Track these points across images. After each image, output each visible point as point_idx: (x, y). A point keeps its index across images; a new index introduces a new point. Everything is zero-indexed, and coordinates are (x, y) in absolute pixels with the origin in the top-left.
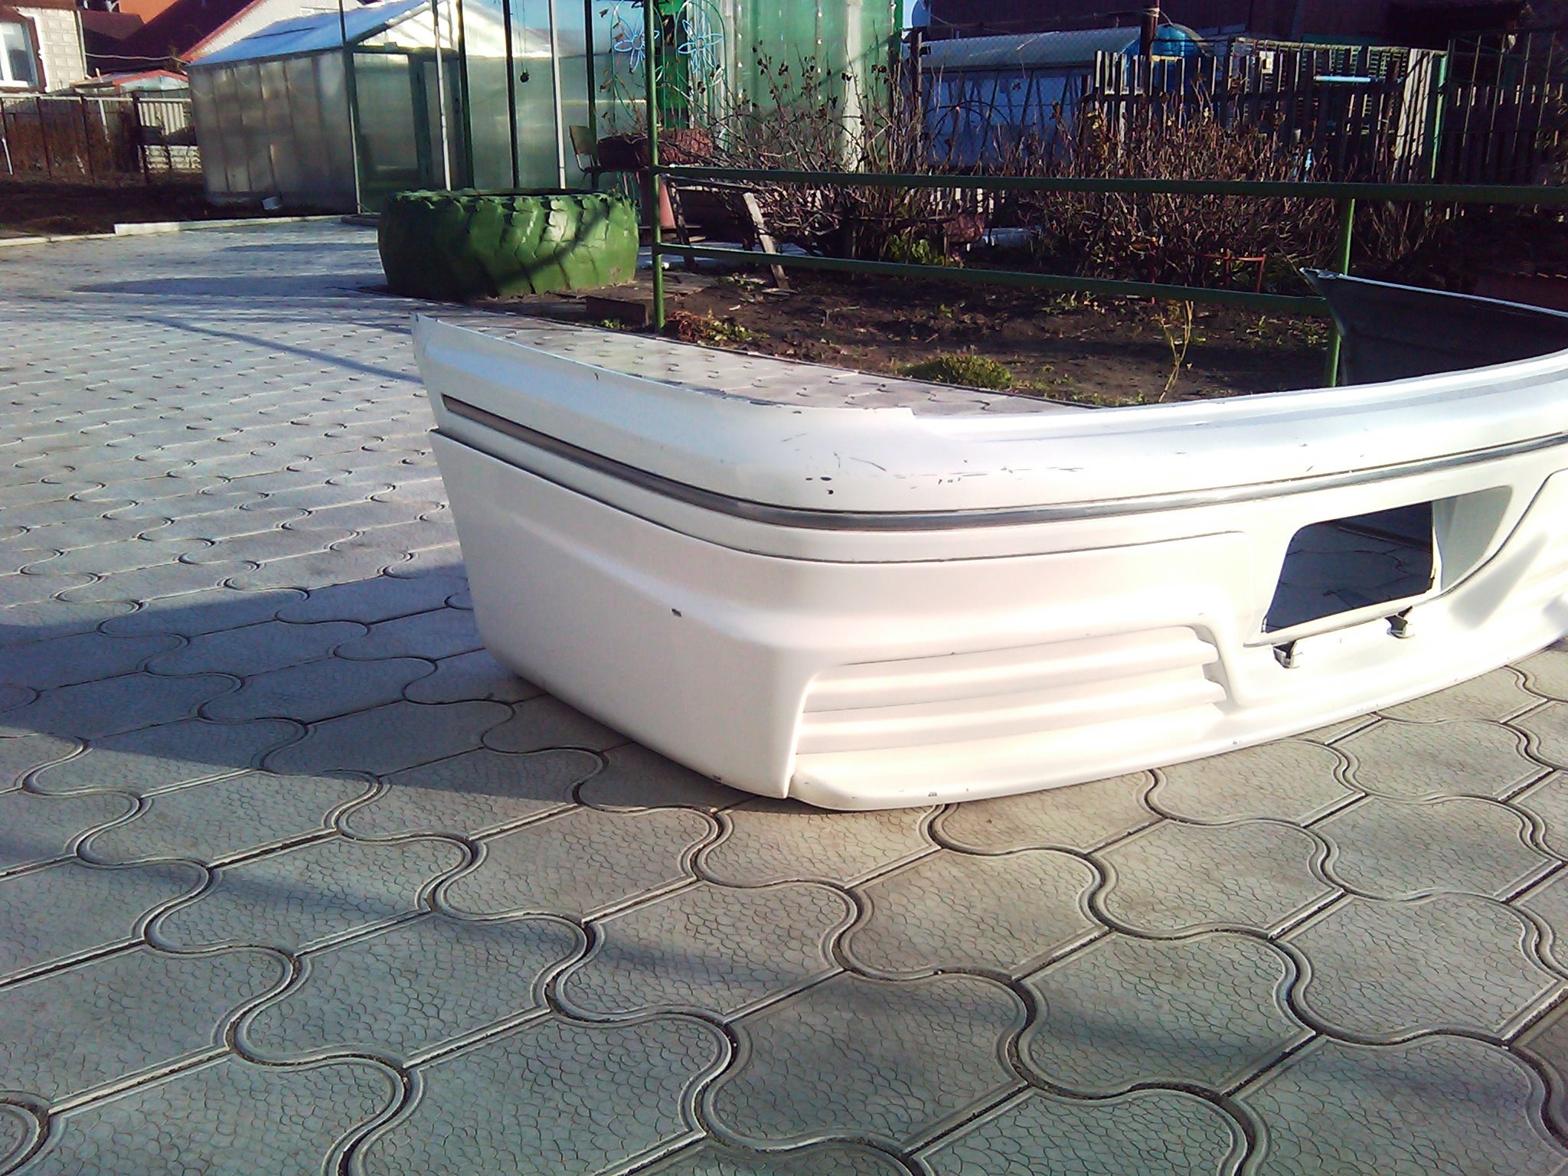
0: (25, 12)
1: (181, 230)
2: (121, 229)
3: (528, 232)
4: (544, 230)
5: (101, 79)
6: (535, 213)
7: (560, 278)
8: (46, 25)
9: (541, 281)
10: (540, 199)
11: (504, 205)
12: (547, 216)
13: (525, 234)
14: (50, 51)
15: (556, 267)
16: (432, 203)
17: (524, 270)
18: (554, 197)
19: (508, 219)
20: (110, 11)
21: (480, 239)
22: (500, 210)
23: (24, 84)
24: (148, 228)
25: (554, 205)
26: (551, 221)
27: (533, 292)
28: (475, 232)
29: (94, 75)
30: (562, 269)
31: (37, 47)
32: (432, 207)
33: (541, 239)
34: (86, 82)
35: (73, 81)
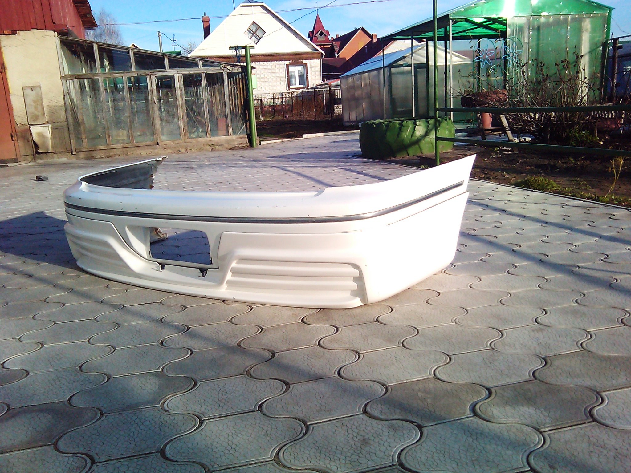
0: (305, 62)
2: (304, 136)
4: (413, 133)
5: (326, 82)
6: (411, 126)
7: (419, 150)
8: (311, 65)
9: (412, 152)
10: (413, 121)
11: (399, 124)
12: (415, 127)
13: (406, 135)
14: (311, 74)
15: (417, 146)
16: (375, 125)
17: (404, 147)
18: (418, 120)
19: (400, 129)
20: (336, 57)
21: (390, 137)
22: (398, 126)
23: (302, 86)
24: (314, 135)
25: (417, 123)
26: (416, 129)
27: (408, 155)
28: (388, 134)
29: (324, 81)
30: (420, 147)
31: (307, 73)
32: (375, 126)
33: (412, 136)
34: (321, 84)
35: (317, 84)
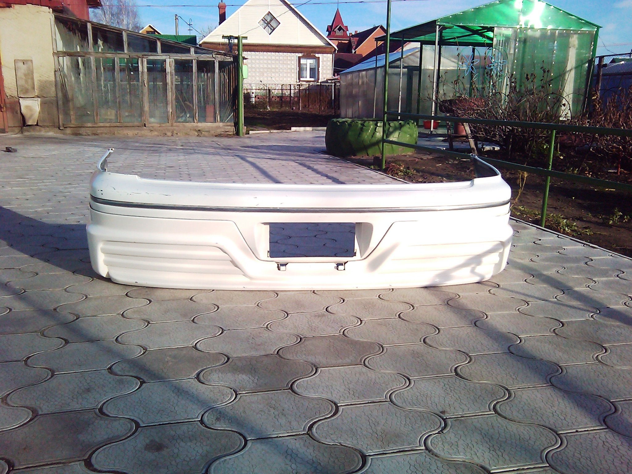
0: (317, 55)
1: (313, 130)
2: (293, 129)
3: (368, 134)
4: (374, 134)
6: (372, 127)
7: (381, 151)
8: (323, 59)
9: (373, 152)
10: (375, 122)
11: (361, 124)
12: (376, 128)
13: (366, 136)
14: (322, 69)
16: (339, 123)
17: (365, 148)
18: (380, 122)
19: (362, 129)
20: (353, 53)
21: (351, 136)
22: (360, 125)
23: (313, 79)
24: (302, 129)
25: (379, 124)
26: (376, 130)
27: (368, 155)
28: (350, 133)
29: (335, 76)
30: (379, 148)
31: (319, 67)
32: (339, 124)
33: (372, 137)
34: (332, 78)
35: (328, 78)
